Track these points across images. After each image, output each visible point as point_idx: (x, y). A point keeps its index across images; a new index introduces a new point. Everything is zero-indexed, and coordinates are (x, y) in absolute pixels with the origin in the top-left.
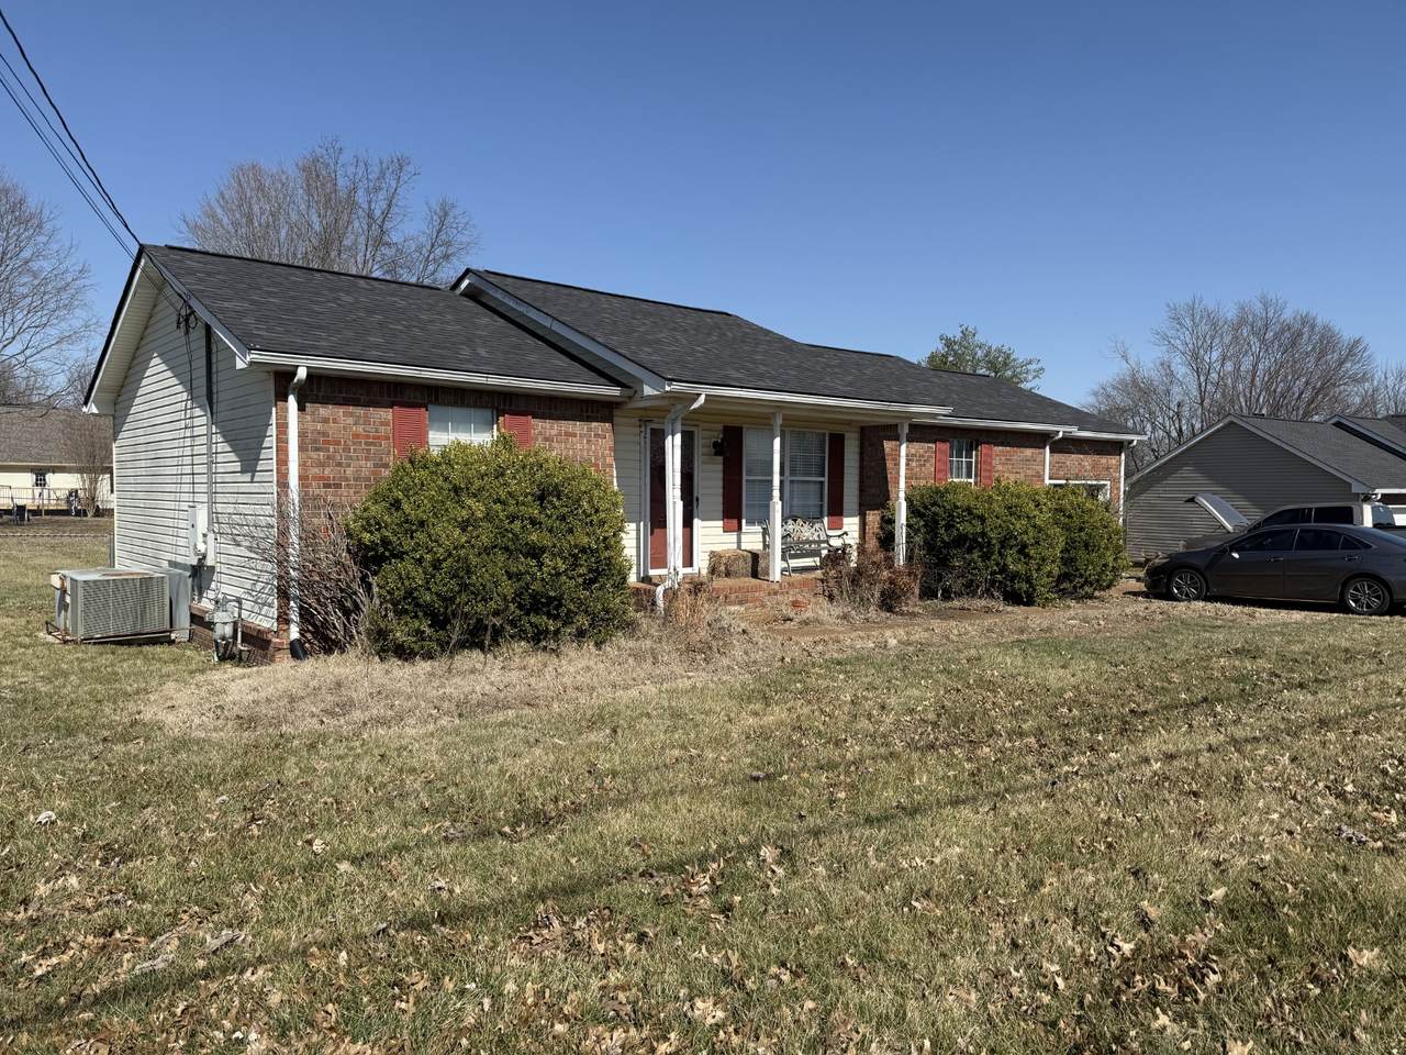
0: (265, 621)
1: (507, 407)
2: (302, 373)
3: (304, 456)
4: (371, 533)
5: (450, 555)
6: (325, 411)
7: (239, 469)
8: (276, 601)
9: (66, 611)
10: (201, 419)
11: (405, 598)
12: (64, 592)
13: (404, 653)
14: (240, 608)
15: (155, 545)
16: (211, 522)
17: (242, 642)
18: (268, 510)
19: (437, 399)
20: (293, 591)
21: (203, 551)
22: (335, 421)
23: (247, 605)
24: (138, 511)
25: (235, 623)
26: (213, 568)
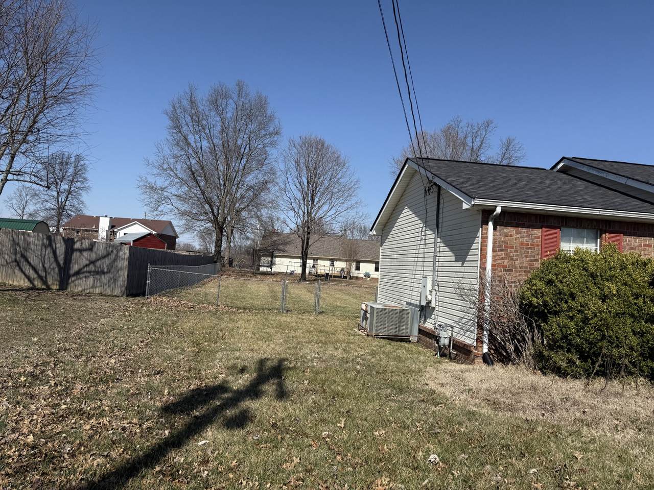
0: (469, 339)
1: (608, 229)
2: (499, 210)
3: (495, 254)
4: (538, 298)
5: (596, 316)
6: (506, 230)
7: (454, 260)
8: (476, 330)
9: (367, 321)
10: (431, 236)
11: (562, 339)
12: (366, 312)
13: (560, 372)
14: (452, 331)
15: (399, 294)
16: (433, 285)
17: (453, 349)
18: (474, 281)
19: (566, 223)
20: (487, 327)
21: (430, 299)
22: (511, 236)
23: (456, 330)
24: (391, 278)
25: (450, 339)
26: (434, 308)
